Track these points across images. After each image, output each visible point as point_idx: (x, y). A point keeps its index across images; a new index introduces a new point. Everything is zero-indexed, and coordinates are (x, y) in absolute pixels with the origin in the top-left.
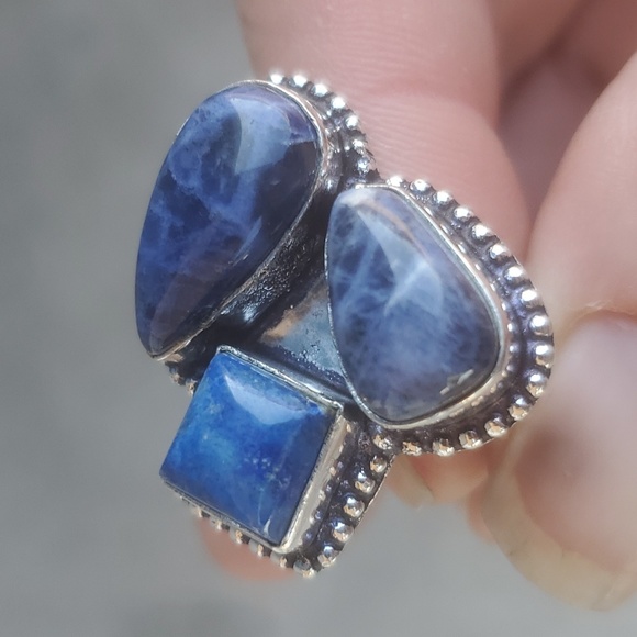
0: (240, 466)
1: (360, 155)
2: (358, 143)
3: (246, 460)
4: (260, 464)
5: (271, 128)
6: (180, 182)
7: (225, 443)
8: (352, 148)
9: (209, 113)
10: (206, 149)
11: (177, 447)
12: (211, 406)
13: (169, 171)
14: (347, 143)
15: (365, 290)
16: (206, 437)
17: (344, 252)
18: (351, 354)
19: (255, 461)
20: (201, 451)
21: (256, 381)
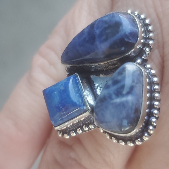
0: (57, 105)
1: (146, 53)
2: (147, 50)
3: (59, 105)
4: (62, 109)
6: (95, 29)
7: (58, 98)
8: (145, 50)
9: (115, 17)
10: (107, 26)
11: (49, 89)
12: (62, 87)
13: (95, 23)
14: (145, 48)
15: (112, 92)
16: (55, 93)
17: (115, 79)
19: (61, 107)
20: (52, 95)
21: (76, 89)
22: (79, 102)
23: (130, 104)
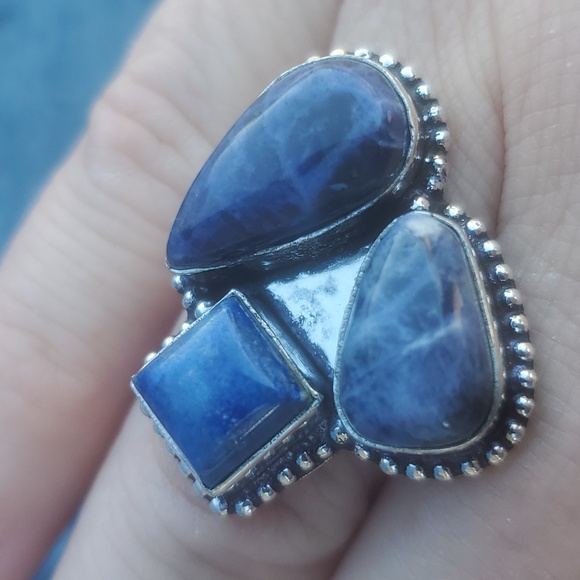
0: (209, 415)
1: (436, 172)
2: (438, 160)
3: (218, 412)
4: (228, 421)
5: (374, 123)
8: (432, 162)
10: (305, 113)
14: (429, 155)
15: (394, 322)
18: (354, 370)
19: (225, 417)
21: (255, 342)
22: (281, 383)
23: (464, 343)
